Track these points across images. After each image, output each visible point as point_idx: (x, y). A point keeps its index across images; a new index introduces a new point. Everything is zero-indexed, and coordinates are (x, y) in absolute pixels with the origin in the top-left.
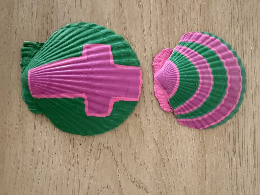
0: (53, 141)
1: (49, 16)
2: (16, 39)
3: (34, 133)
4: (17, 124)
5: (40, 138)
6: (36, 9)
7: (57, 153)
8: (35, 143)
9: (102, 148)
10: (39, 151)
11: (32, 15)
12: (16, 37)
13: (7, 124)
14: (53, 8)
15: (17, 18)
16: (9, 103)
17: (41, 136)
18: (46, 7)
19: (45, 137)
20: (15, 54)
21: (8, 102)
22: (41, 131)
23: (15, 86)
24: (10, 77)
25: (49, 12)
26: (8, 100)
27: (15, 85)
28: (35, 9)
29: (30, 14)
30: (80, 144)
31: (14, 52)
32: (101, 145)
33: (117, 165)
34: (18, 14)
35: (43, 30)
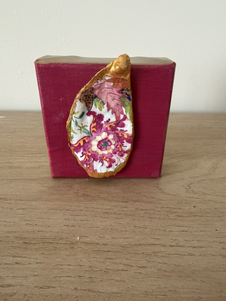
0: (202, 233)
1: (27, 242)
2: (53, 287)
3: (200, 255)
4: (194, 280)
5: (204, 247)
6: (11, 258)
7: (217, 229)
8: (213, 254)
9: (191, 190)
10: (223, 248)
11: (19, 264)
12: (49, 287)
13: (200, 297)
14: (17, 237)
15: (17, 285)
16: (163, 294)
17: (201, 247)
18: (12, 246)
19: (200, 242)
20: (79, 288)
21: (163, 297)
22: (194, 247)
23: (134, 285)
24: (119, 295)
25: (21, 242)
26: (158, 296)
27: (132, 286)
28: (11, 260)
29: (16, 266)
30: (194, 207)
31: (76, 289)
32: (188, 191)
33: (203, 180)
34: (9, 286)
35: (47, 248)
